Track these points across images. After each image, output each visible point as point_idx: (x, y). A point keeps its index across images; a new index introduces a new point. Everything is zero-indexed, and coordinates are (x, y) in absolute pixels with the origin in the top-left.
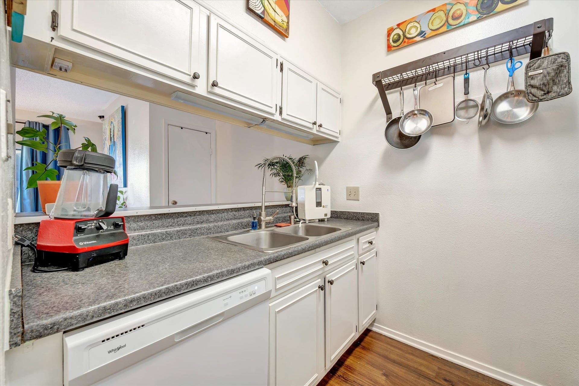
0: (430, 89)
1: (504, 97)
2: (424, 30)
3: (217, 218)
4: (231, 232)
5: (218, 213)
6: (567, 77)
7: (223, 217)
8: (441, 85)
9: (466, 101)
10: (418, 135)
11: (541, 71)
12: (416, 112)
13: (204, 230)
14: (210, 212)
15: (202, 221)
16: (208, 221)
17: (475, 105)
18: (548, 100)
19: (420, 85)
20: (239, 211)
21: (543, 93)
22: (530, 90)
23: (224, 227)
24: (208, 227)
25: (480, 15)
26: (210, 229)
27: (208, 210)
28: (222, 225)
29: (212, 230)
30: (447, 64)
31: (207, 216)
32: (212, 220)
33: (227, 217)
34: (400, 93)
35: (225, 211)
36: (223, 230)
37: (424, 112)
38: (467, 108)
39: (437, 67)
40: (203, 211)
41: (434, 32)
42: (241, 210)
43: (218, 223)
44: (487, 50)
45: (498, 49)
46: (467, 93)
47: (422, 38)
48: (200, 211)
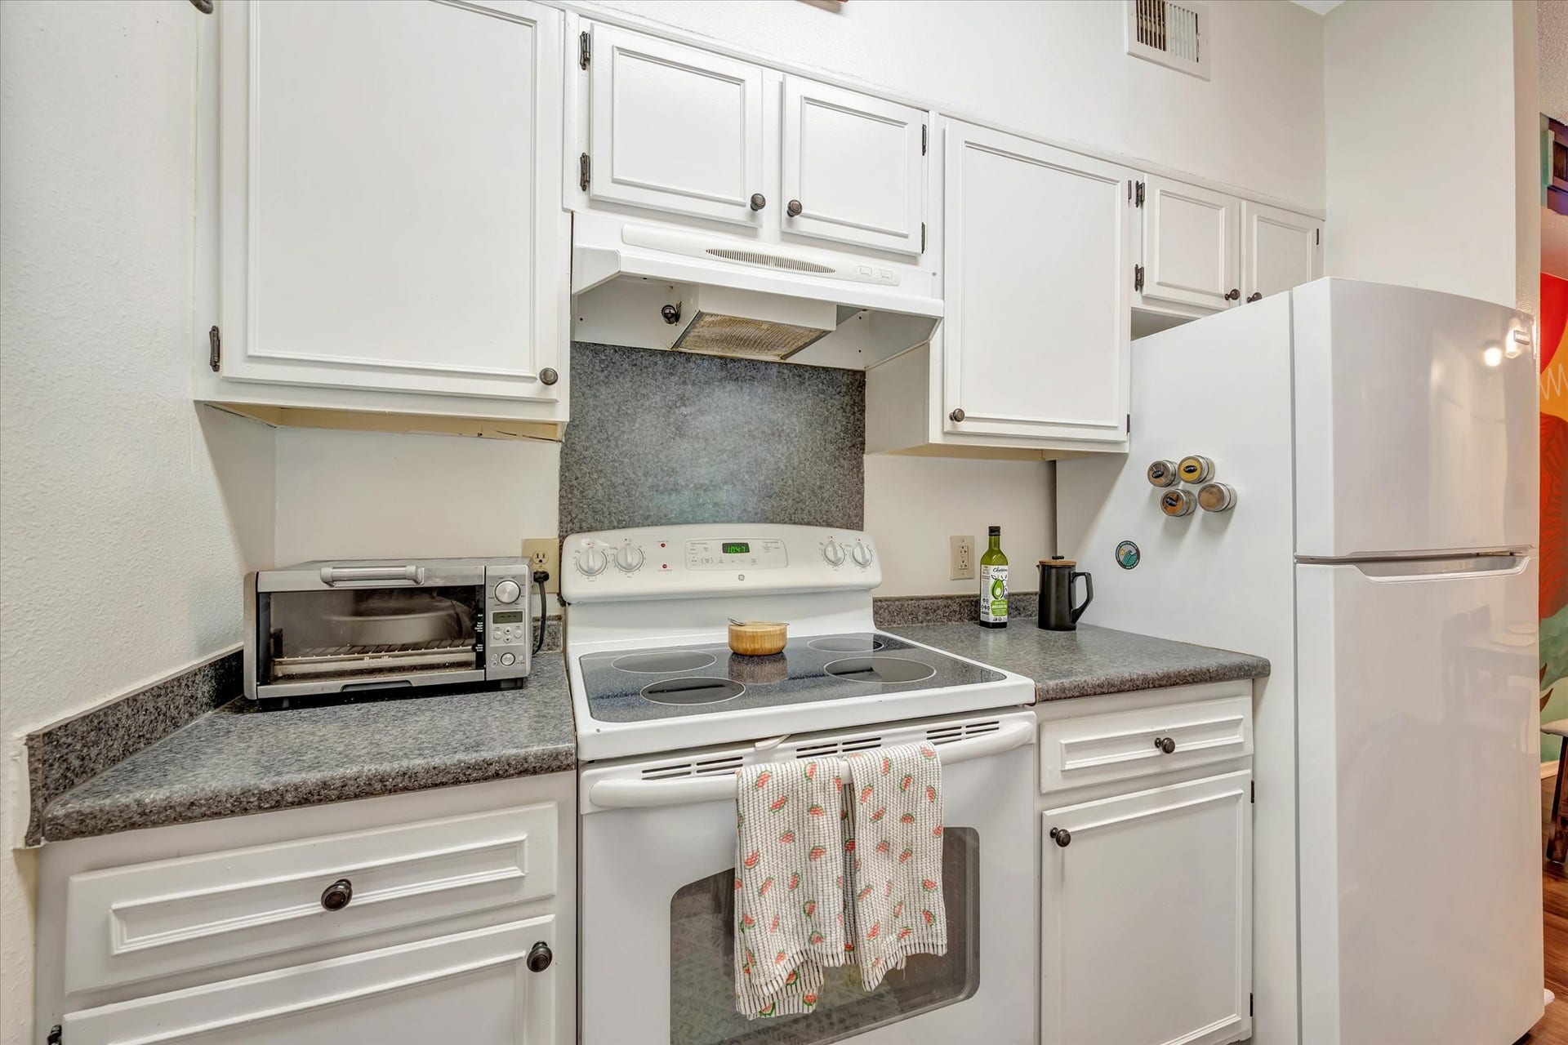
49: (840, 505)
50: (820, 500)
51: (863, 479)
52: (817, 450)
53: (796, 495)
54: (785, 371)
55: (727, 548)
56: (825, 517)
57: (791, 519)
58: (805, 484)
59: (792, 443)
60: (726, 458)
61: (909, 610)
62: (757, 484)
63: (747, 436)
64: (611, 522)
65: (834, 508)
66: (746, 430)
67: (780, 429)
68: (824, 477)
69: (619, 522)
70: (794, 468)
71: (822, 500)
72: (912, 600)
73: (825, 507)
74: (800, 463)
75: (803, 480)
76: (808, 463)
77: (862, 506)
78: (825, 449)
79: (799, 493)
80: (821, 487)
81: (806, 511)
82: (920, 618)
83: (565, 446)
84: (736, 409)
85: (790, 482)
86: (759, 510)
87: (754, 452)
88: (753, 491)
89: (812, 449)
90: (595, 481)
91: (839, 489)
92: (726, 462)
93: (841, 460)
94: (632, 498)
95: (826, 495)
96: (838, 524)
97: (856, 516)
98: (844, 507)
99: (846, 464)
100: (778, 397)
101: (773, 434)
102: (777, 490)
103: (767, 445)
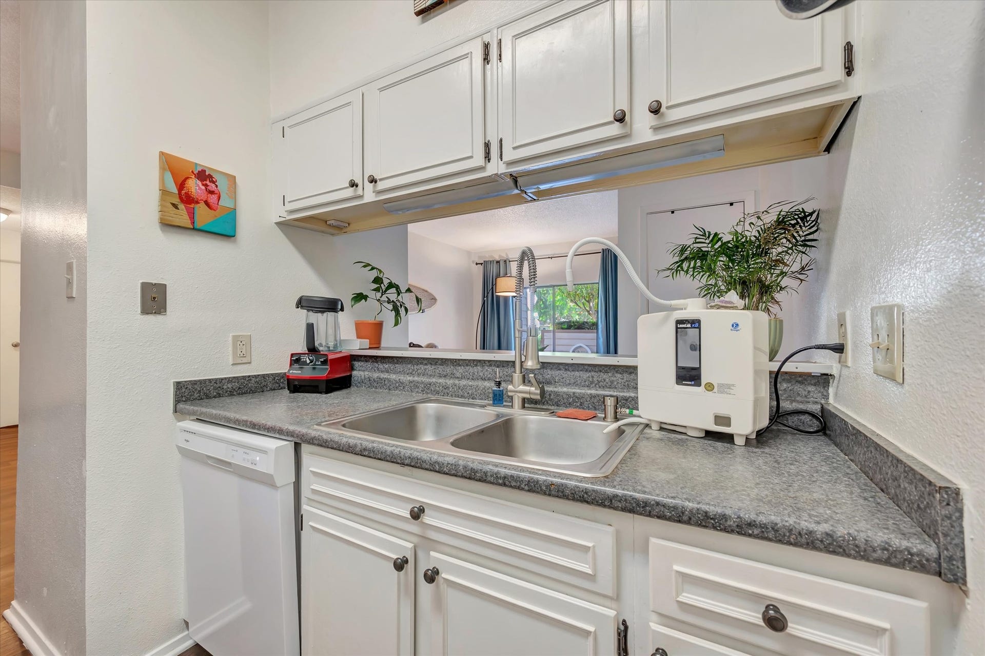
3: (466, 373)
4: (479, 401)
5: (467, 365)
7: (476, 373)
13: (439, 387)
14: (456, 362)
15: (445, 373)
16: (452, 376)
20: (503, 366)
23: (467, 390)
24: (444, 384)
26: (448, 388)
27: (453, 359)
28: (465, 386)
29: (450, 390)
31: (452, 367)
32: (458, 375)
33: (481, 374)
35: (479, 364)
36: (466, 394)
40: (446, 360)
42: (508, 365)
43: (460, 382)
48: (442, 359)
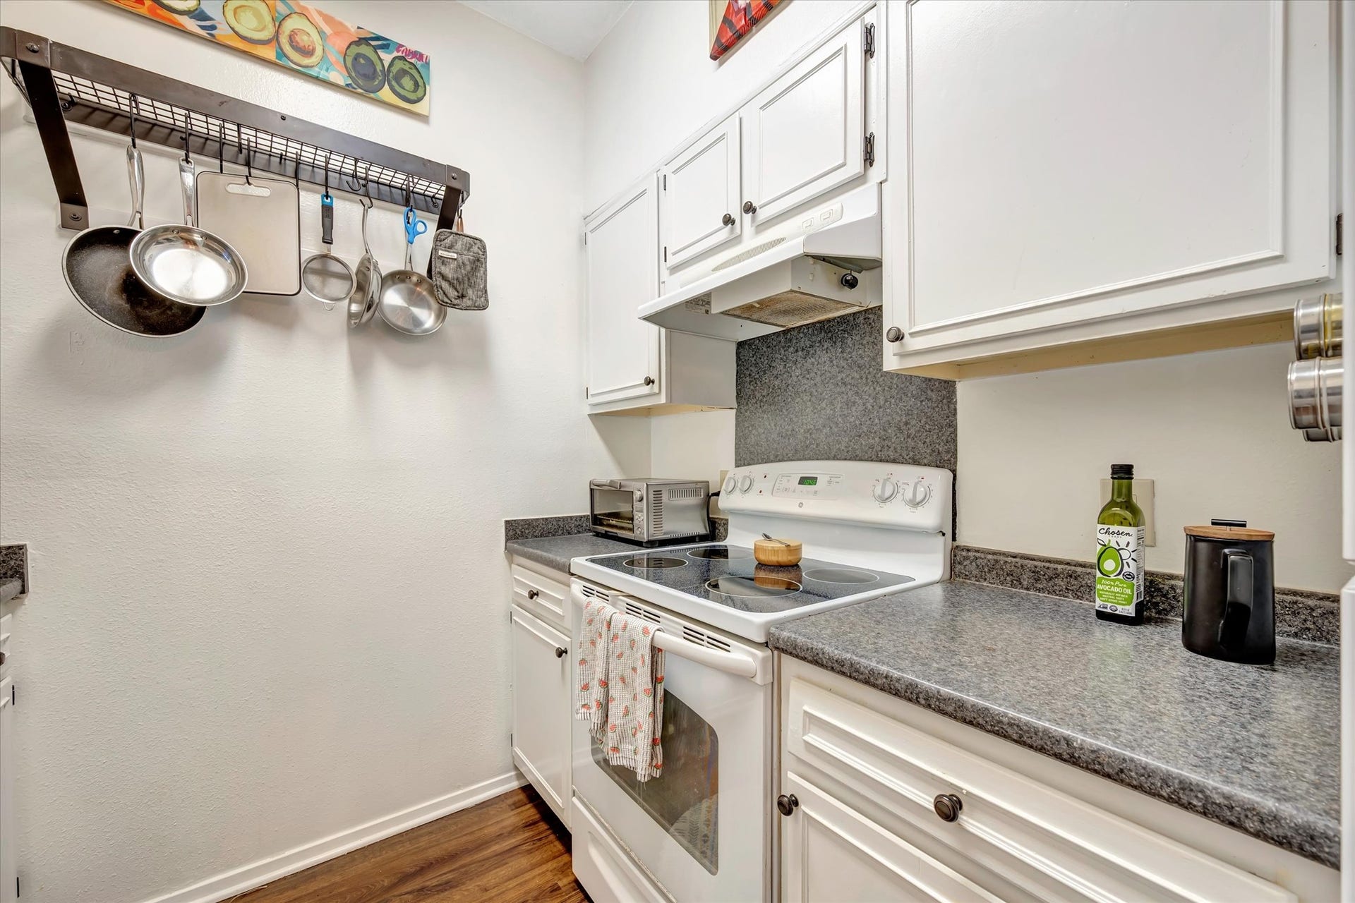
0: (232, 188)
1: (398, 277)
2: (211, 16)
6: (483, 281)
8: (265, 192)
9: (325, 257)
10: (195, 302)
11: (455, 256)
12: (197, 238)
17: (344, 274)
18: (462, 309)
19: (202, 165)
21: (456, 294)
22: (440, 282)
25: (350, 81)
30: (279, 146)
34: (131, 157)
37: (216, 247)
38: (324, 273)
39: (253, 139)
41: (241, 42)
44: (368, 166)
45: (387, 176)
46: (327, 240)
47: (203, 33)
49: (928, 440)
50: (906, 436)
51: (955, 410)
52: (903, 386)
53: (883, 433)
54: (870, 316)
55: (803, 481)
56: (911, 454)
57: (877, 456)
58: (891, 422)
59: (878, 383)
60: (825, 406)
61: (1008, 568)
62: (848, 425)
63: (840, 384)
64: (758, 460)
65: (921, 445)
66: (839, 378)
67: (867, 372)
68: (910, 413)
69: (763, 459)
70: (880, 407)
71: (908, 437)
72: (1015, 557)
73: (911, 443)
74: (886, 401)
75: (890, 418)
76: (893, 401)
77: (955, 441)
78: (910, 384)
79: (885, 430)
80: (906, 423)
81: (892, 448)
82: (1025, 583)
83: (737, 410)
84: (832, 362)
85: (877, 421)
86: (850, 449)
87: (845, 397)
88: (845, 432)
89: (897, 386)
90: (750, 432)
91: (926, 423)
92: (825, 409)
93: (929, 392)
94: (769, 443)
95: (912, 431)
96: (926, 461)
97: (948, 452)
98: (932, 443)
99: (934, 396)
100: (865, 342)
101: (861, 378)
102: (865, 430)
103: (856, 389)
